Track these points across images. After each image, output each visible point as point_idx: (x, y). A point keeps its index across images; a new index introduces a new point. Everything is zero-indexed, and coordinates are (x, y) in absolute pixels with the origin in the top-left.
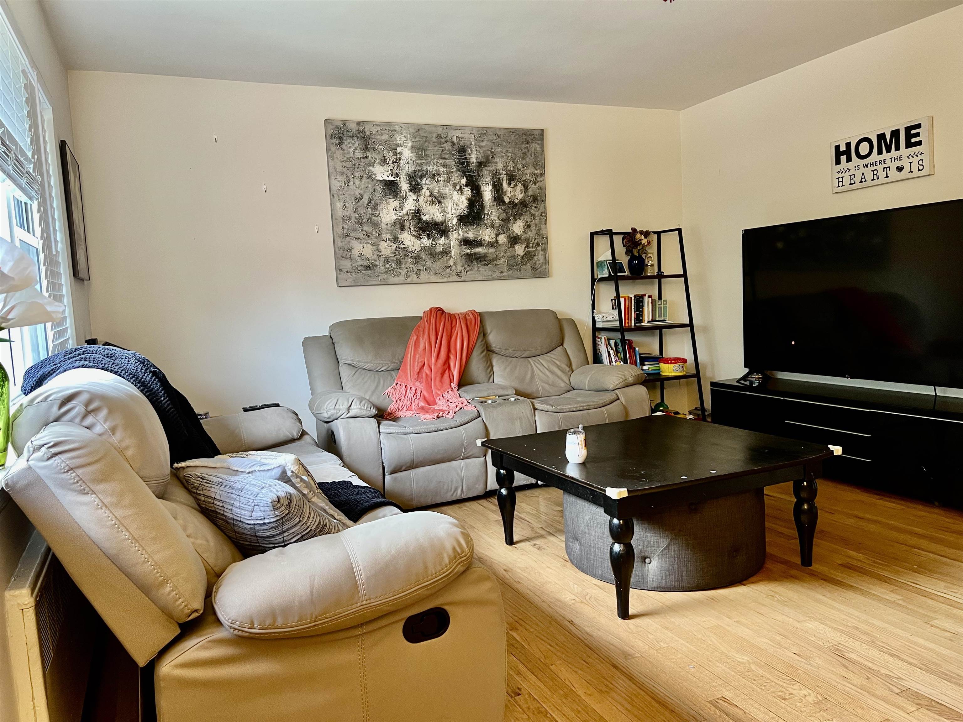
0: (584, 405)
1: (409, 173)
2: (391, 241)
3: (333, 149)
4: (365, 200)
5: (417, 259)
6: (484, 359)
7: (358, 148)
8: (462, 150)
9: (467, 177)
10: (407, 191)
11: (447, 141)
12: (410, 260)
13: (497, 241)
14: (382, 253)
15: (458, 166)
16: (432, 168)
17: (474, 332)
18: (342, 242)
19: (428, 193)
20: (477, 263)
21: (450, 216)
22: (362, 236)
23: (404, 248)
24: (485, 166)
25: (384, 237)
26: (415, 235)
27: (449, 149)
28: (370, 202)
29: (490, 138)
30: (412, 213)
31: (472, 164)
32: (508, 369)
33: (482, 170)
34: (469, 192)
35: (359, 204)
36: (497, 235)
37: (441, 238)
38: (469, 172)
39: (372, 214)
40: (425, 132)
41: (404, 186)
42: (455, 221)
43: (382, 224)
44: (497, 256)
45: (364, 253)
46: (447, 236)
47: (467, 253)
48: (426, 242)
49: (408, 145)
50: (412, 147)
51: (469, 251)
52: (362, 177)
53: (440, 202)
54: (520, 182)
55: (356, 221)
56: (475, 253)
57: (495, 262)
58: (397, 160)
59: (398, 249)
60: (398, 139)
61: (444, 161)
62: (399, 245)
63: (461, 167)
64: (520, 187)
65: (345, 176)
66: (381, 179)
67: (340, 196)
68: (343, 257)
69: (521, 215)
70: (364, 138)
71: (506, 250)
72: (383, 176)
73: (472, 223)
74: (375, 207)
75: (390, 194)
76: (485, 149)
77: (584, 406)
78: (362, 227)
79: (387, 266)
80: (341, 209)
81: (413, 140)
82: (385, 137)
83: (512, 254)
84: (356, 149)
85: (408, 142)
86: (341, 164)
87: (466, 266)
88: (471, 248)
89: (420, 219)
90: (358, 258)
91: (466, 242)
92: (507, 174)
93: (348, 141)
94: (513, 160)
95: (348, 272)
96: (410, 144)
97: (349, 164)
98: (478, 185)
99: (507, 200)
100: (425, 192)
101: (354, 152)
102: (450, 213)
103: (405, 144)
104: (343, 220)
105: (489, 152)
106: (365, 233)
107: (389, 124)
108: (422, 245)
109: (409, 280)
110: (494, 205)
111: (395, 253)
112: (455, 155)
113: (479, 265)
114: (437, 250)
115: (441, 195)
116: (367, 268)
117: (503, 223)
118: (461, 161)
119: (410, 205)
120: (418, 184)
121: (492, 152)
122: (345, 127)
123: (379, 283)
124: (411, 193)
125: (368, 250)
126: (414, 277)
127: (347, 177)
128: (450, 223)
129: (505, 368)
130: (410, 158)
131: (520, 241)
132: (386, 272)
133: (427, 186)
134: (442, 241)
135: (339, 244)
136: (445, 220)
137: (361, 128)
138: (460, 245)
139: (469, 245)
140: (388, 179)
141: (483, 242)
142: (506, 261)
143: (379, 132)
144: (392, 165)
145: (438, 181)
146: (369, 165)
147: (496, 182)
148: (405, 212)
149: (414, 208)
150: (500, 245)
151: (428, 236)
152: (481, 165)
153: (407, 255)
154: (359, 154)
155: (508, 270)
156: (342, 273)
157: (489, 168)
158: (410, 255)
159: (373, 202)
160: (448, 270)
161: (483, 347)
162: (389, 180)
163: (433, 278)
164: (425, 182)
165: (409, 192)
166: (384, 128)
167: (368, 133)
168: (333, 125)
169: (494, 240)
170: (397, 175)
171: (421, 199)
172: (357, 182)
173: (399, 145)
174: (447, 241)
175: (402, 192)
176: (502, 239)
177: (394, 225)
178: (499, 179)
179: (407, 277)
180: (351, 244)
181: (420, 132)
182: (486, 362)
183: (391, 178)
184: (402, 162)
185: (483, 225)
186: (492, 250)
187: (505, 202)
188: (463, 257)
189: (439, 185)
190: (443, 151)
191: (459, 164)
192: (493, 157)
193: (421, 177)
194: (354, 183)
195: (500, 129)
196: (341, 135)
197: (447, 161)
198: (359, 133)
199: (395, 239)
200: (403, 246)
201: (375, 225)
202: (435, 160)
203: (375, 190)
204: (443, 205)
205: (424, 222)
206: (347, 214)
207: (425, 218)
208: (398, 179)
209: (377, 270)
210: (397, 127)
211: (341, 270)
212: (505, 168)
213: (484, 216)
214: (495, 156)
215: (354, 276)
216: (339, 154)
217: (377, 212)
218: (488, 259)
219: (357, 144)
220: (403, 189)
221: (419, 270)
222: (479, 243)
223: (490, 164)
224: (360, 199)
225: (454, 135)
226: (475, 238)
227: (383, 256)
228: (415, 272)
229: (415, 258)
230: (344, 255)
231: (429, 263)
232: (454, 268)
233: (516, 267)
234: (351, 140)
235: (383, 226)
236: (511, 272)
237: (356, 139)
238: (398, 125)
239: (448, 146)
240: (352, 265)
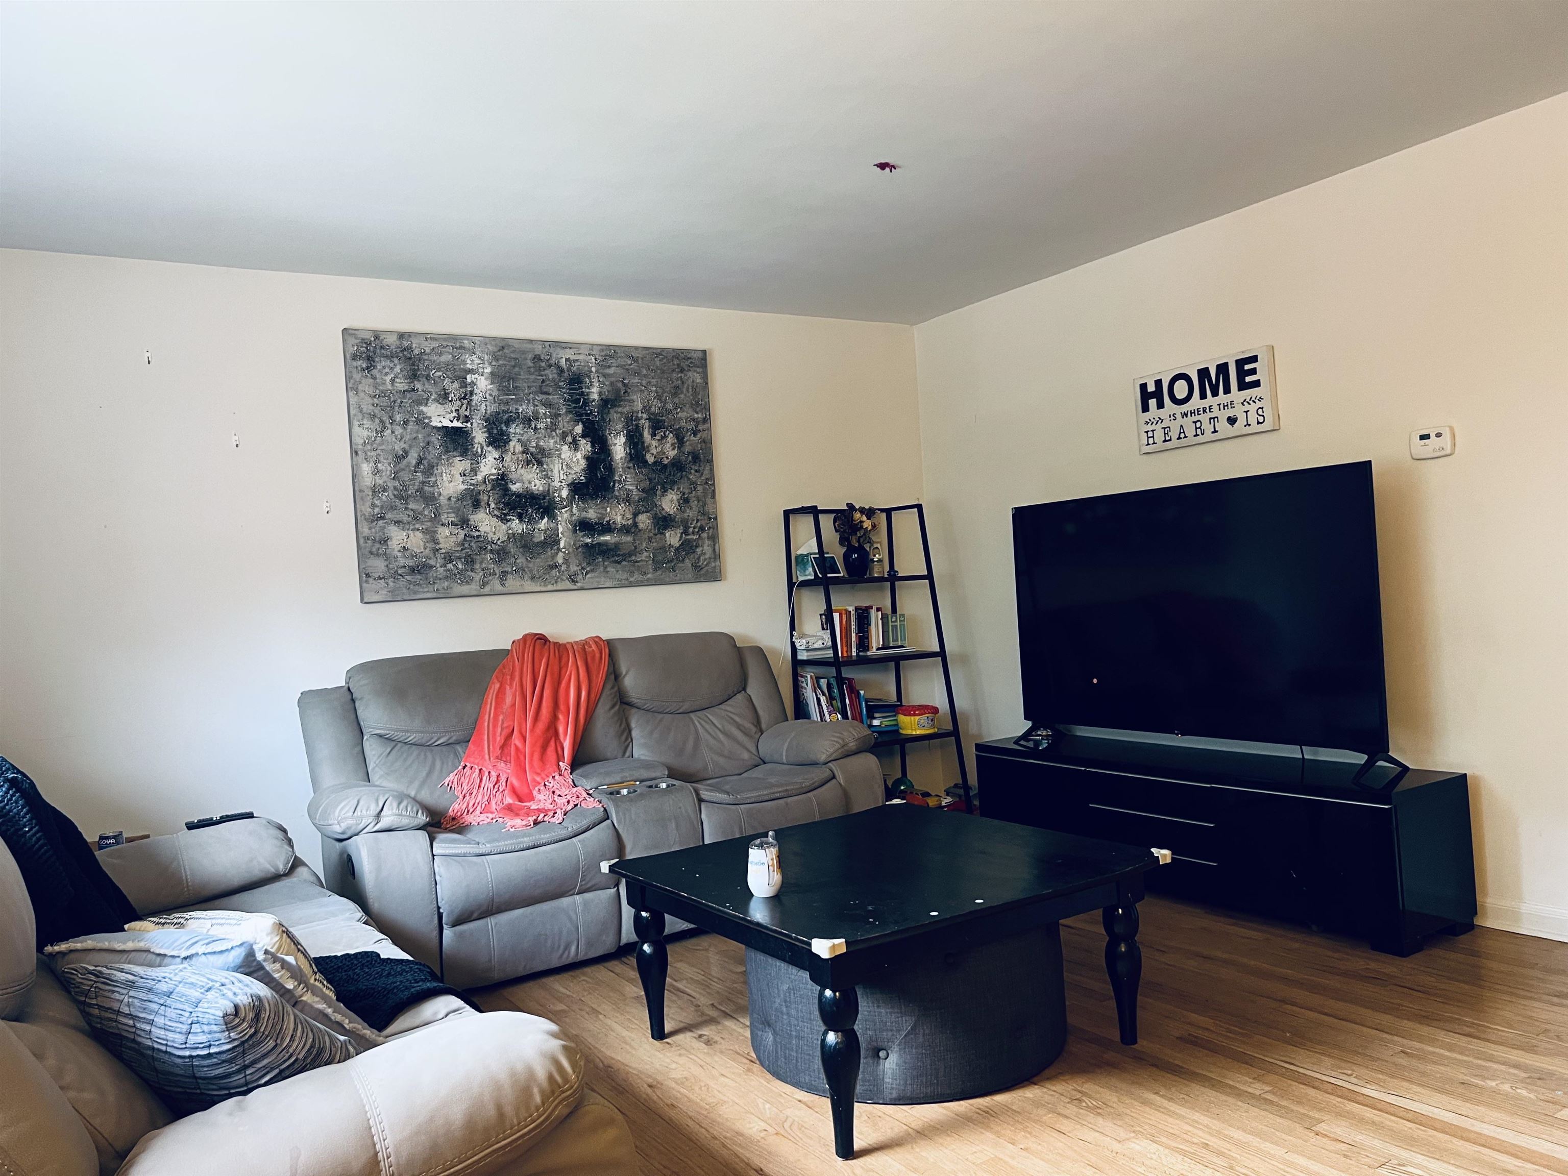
0: (780, 789)
1: (487, 416)
2: (457, 525)
3: (357, 376)
4: (412, 458)
5: (501, 554)
6: (616, 719)
7: (400, 376)
8: (576, 381)
9: (583, 424)
10: (484, 444)
11: (550, 366)
12: (489, 556)
13: (635, 524)
14: (441, 546)
15: (569, 405)
16: (525, 409)
17: (599, 673)
18: (370, 528)
19: (519, 448)
20: (604, 561)
21: (557, 484)
22: (405, 519)
23: (478, 536)
24: (614, 406)
25: (444, 518)
26: (497, 516)
27: (553, 380)
28: (420, 461)
29: (621, 361)
30: (493, 480)
31: (592, 402)
32: (656, 735)
33: (609, 413)
34: (589, 447)
35: (402, 466)
36: (635, 515)
37: (542, 520)
38: (587, 415)
39: (423, 483)
40: (514, 352)
41: (479, 436)
42: (565, 493)
43: (441, 498)
44: (636, 547)
45: (408, 546)
46: (552, 517)
47: (587, 544)
48: (517, 526)
49: (486, 371)
50: (492, 373)
51: (589, 541)
52: (406, 423)
53: (540, 463)
54: (671, 432)
55: (396, 493)
56: (599, 544)
57: (633, 558)
58: (466, 395)
59: (468, 539)
60: (469, 362)
61: (544, 397)
62: (472, 533)
63: (575, 408)
64: (671, 438)
65: (377, 421)
66: (439, 425)
67: (369, 453)
68: (371, 553)
69: (674, 483)
70: (410, 358)
71: (650, 539)
72: (442, 420)
73: (594, 496)
74: (429, 471)
75: (455, 450)
76: (613, 379)
77: (780, 792)
78: (407, 503)
79: (450, 566)
80: (370, 475)
81: (494, 363)
82: (447, 358)
83: (660, 545)
84: (396, 377)
85: (485, 366)
86: (370, 401)
87: (584, 565)
88: (593, 536)
89: (506, 490)
90: (399, 554)
91: (584, 526)
92: (649, 419)
93: (383, 363)
94: (659, 397)
95: (380, 578)
96: (488, 370)
97: (385, 401)
98: (603, 435)
99: (650, 459)
100: (514, 445)
101: (393, 381)
102: (557, 480)
103: (481, 370)
104: (374, 492)
105: (620, 385)
106: (411, 513)
107: (454, 338)
108: (510, 532)
109: (487, 589)
110: (629, 468)
111: (463, 545)
112: (563, 388)
113: (606, 563)
114: (536, 540)
115: (542, 451)
116: (413, 570)
117: (644, 495)
118: (575, 397)
119: (488, 466)
120: (502, 433)
121: (625, 385)
122: (377, 342)
123: (435, 595)
124: (490, 448)
125: (416, 541)
126: (496, 585)
127: (382, 422)
128: (556, 495)
129: (651, 733)
130: (488, 392)
131: (673, 524)
132: (446, 578)
133: (518, 437)
134: (544, 524)
135: (366, 531)
136: (549, 490)
137: (405, 344)
138: (575, 531)
139: (589, 530)
140: (451, 425)
141: (613, 526)
142: (651, 555)
143: (436, 350)
144: (459, 403)
145: (536, 429)
146: (419, 402)
147: (632, 432)
148: (479, 478)
149: (495, 471)
150: (640, 530)
151: (520, 517)
152: (607, 403)
153: (483, 549)
154: (401, 385)
155: (655, 570)
156: (371, 580)
157: (620, 410)
158: (489, 547)
159: (425, 462)
160: (554, 572)
161: (614, 698)
162: (453, 427)
163: (529, 585)
164: (515, 429)
165: (488, 446)
166: (445, 344)
167: (416, 352)
168: (356, 338)
169: (630, 522)
170: (467, 419)
171: (508, 458)
172: (399, 431)
173: (471, 371)
174: (552, 525)
175: (476, 446)
176: (644, 520)
177: (462, 497)
178: (637, 426)
179: (484, 584)
180: (386, 531)
181: (506, 351)
182: (618, 725)
183: (456, 424)
184: (474, 398)
185: (612, 498)
186: (629, 539)
187: (647, 462)
188: (580, 550)
189: (537, 436)
190: (543, 381)
191: (571, 402)
192: (626, 392)
193: (508, 423)
194: (393, 432)
195: (636, 348)
196: (371, 354)
197: (551, 397)
198: (402, 351)
199: (464, 522)
200: (477, 533)
201: (430, 499)
202: (531, 395)
203: (428, 443)
204: (545, 466)
205: (513, 495)
206: (380, 482)
207: (515, 488)
208: (469, 425)
209: (432, 573)
210: (466, 342)
211: (368, 575)
212: (646, 409)
213: (614, 486)
214: (629, 390)
215: (391, 584)
216: (366, 386)
217: (433, 479)
218: (621, 553)
219: (398, 369)
220: (476, 441)
221: (505, 573)
222: (607, 528)
223: (622, 403)
224: (404, 457)
225: (563, 357)
226: (599, 519)
227: (443, 551)
228: (497, 576)
229: (498, 553)
230: (374, 550)
231: (521, 561)
232: (564, 568)
233: (669, 565)
234: (388, 363)
235: (443, 500)
236: (659, 572)
237: (396, 361)
238: (468, 339)
239: (551, 374)
240: (387, 566)
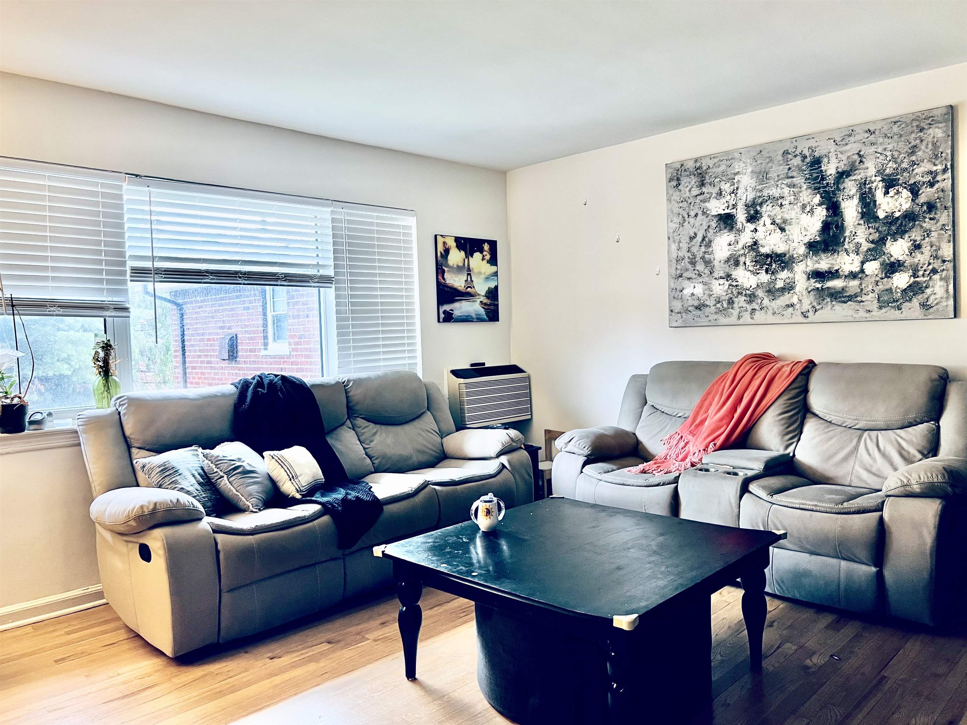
1: (747, 202)
2: (724, 278)
3: (671, 192)
4: (699, 238)
7: (695, 186)
8: (816, 162)
9: (821, 194)
10: (744, 222)
11: (795, 156)
12: (744, 298)
13: (862, 271)
14: (713, 293)
15: (810, 183)
16: (775, 192)
18: (674, 283)
19: (768, 222)
20: (831, 301)
21: (795, 244)
22: (694, 276)
23: (737, 286)
24: (847, 177)
25: (716, 275)
26: (751, 271)
27: (798, 165)
28: (703, 239)
29: (858, 137)
30: (749, 246)
31: (828, 176)
33: (843, 182)
34: (824, 212)
35: (693, 243)
36: (863, 263)
37: (783, 271)
38: (825, 187)
39: (705, 252)
40: (768, 152)
41: (741, 216)
42: (802, 250)
43: (715, 261)
44: (862, 290)
45: (695, 293)
46: (791, 270)
47: (818, 288)
48: (764, 277)
49: (748, 171)
51: (819, 285)
52: (696, 215)
55: (689, 260)
56: (828, 288)
58: (734, 190)
59: (731, 287)
60: (737, 167)
61: (790, 180)
62: (732, 283)
63: (814, 184)
65: (681, 216)
66: (717, 214)
70: (701, 174)
71: (877, 283)
72: (718, 209)
73: (825, 250)
75: (725, 228)
76: (849, 154)
78: (695, 266)
79: (719, 305)
80: (676, 251)
81: (754, 164)
82: (723, 168)
84: (692, 187)
86: (677, 205)
87: (815, 304)
88: (823, 281)
89: (758, 252)
90: (689, 298)
92: (883, 180)
93: (685, 181)
94: (894, 159)
95: (678, 313)
96: (750, 169)
97: (684, 204)
98: (837, 201)
99: (881, 214)
100: (766, 219)
101: (690, 191)
102: (796, 241)
103: (745, 171)
104: (677, 261)
105: (856, 157)
106: (697, 272)
107: (727, 153)
108: (759, 281)
109: (741, 321)
110: (859, 224)
111: (727, 291)
112: (805, 171)
113: (833, 303)
114: (777, 287)
115: (785, 221)
116: (698, 308)
117: (873, 246)
118: (815, 175)
119: (746, 238)
120: (757, 212)
121: (860, 156)
122: (683, 168)
123: (709, 324)
125: (699, 290)
126: (746, 317)
128: (794, 252)
130: (749, 185)
131: (901, 268)
132: (716, 313)
133: (768, 213)
134: (784, 275)
136: (789, 249)
137: (698, 165)
139: (820, 277)
140: (723, 212)
142: (877, 296)
143: (716, 165)
144: (729, 197)
145: (781, 205)
146: (704, 201)
147: (864, 194)
148: (740, 245)
149: (751, 240)
150: (867, 275)
151: (767, 271)
152: (842, 175)
153: (740, 293)
154: (695, 191)
155: (880, 308)
156: (673, 314)
158: (744, 293)
159: (707, 239)
160: (791, 309)
162: (725, 214)
163: (771, 319)
164: (766, 210)
165: (747, 223)
166: (722, 159)
167: (704, 168)
168: (671, 169)
169: (858, 269)
170: (734, 206)
171: (760, 228)
172: (692, 220)
173: (738, 173)
174: (791, 275)
175: (738, 224)
176: (872, 267)
177: (728, 261)
178: (870, 188)
179: (739, 318)
180: (683, 284)
181: (762, 153)
183: (727, 211)
184: (739, 191)
185: (842, 250)
186: (856, 283)
187: (878, 217)
188: (812, 292)
189: (782, 210)
190: (789, 169)
191: (811, 180)
193: (761, 205)
194: (689, 223)
196: (679, 176)
197: (794, 179)
198: (696, 170)
199: (728, 277)
200: (737, 283)
201: (708, 263)
202: (780, 182)
203: (709, 227)
204: (787, 232)
205: (761, 255)
206: (681, 254)
207: (763, 250)
208: (735, 210)
209: (707, 310)
210: (735, 154)
211: (672, 311)
212: (879, 172)
213: (845, 240)
214: (864, 160)
215: (684, 316)
216: (676, 196)
217: (710, 249)
218: (848, 295)
219: (693, 183)
220: (739, 220)
221: (754, 310)
222: (833, 274)
224: (694, 238)
226: (830, 268)
227: (715, 296)
228: (749, 312)
229: (750, 296)
230: (676, 296)
231: (766, 302)
232: (797, 307)
233: (894, 304)
234: (689, 180)
236: (884, 310)
237: (692, 177)
238: (737, 152)
239: (797, 161)
240: (682, 306)
